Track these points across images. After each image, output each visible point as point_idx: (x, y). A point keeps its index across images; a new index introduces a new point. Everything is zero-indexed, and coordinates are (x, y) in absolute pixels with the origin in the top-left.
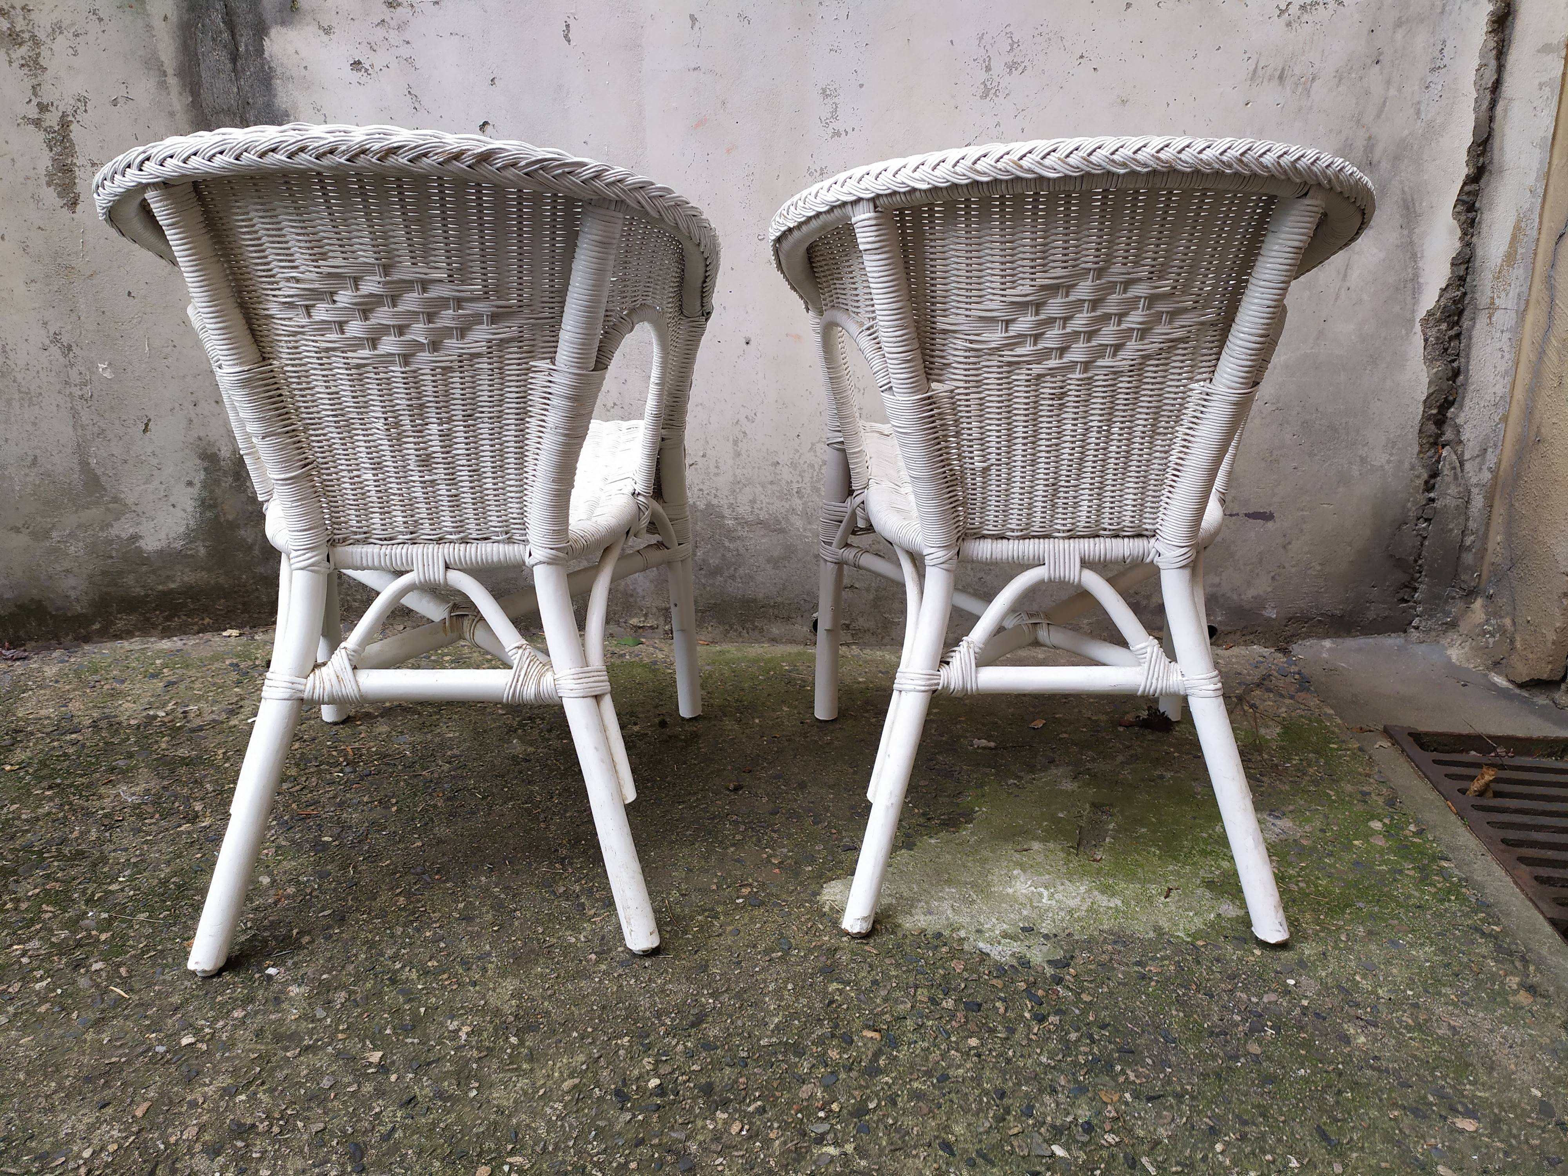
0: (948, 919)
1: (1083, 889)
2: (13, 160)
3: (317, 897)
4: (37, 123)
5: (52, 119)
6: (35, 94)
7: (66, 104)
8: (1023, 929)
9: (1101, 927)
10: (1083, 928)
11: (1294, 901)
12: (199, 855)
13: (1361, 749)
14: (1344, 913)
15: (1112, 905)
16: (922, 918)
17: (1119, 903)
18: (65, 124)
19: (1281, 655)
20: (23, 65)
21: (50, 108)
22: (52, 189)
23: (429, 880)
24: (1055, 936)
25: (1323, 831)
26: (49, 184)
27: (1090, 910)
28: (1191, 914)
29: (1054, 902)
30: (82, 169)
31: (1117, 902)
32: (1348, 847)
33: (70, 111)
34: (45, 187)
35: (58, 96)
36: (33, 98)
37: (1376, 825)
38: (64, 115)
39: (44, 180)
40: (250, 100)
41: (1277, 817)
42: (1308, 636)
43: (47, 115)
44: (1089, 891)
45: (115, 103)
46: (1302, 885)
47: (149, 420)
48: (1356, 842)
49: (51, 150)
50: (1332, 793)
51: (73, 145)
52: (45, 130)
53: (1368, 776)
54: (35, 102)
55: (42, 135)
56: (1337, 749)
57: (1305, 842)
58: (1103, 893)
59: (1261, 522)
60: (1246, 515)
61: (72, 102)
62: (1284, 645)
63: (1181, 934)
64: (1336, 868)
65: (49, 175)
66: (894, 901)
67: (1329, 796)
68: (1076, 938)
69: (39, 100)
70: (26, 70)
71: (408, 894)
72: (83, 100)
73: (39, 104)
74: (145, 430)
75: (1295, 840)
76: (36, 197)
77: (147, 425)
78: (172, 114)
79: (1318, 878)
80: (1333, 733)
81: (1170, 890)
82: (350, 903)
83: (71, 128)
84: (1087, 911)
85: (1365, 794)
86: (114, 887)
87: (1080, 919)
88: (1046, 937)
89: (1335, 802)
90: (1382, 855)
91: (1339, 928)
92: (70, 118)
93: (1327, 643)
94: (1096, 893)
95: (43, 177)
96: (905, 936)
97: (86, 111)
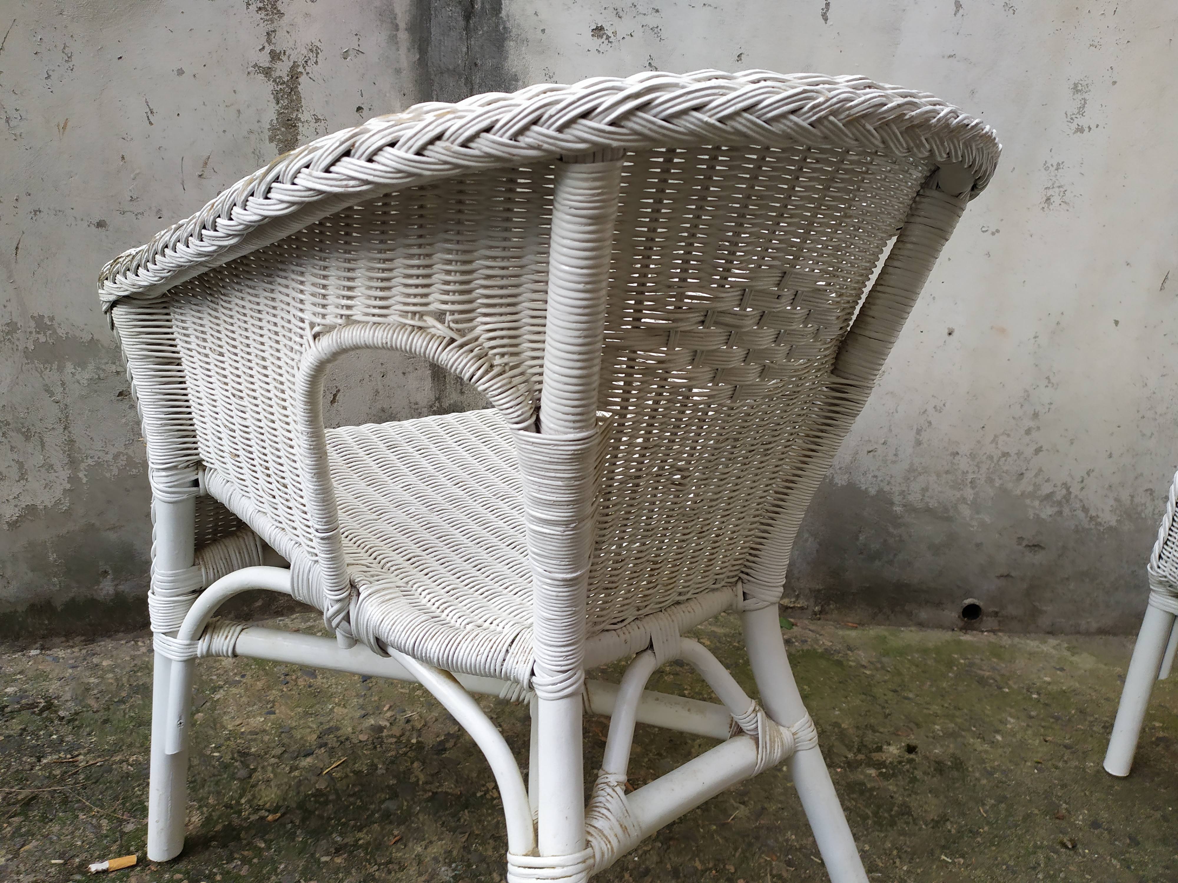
2: (239, 111)
4: (267, 72)
5: (282, 69)
6: (269, 41)
7: (298, 54)
18: (294, 75)
20: (260, 9)
21: (282, 57)
22: (273, 145)
26: (271, 140)
30: (306, 124)
33: (301, 61)
34: (267, 141)
35: (291, 44)
36: (266, 45)
38: (295, 65)
39: (267, 134)
40: (479, 62)
43: (278, 65)
45: (345, 57)
47: (338, 391)
49: (278, 103)
51: (299, 99)
52: (274, 81)
54: (268, 49)
55: (270, 86)
61: (305, 52)
65: (273, 129)
69: (272, 47)
70: (263, 14)
72: (315, 50)
73: (272, 52)
74: (333, 402)
76: (257, 152)
77: (335, 396)
78: (398, 71)
83: (300, 80)
92: (300, 69)
95: (266, 131)
97: (316, 63)
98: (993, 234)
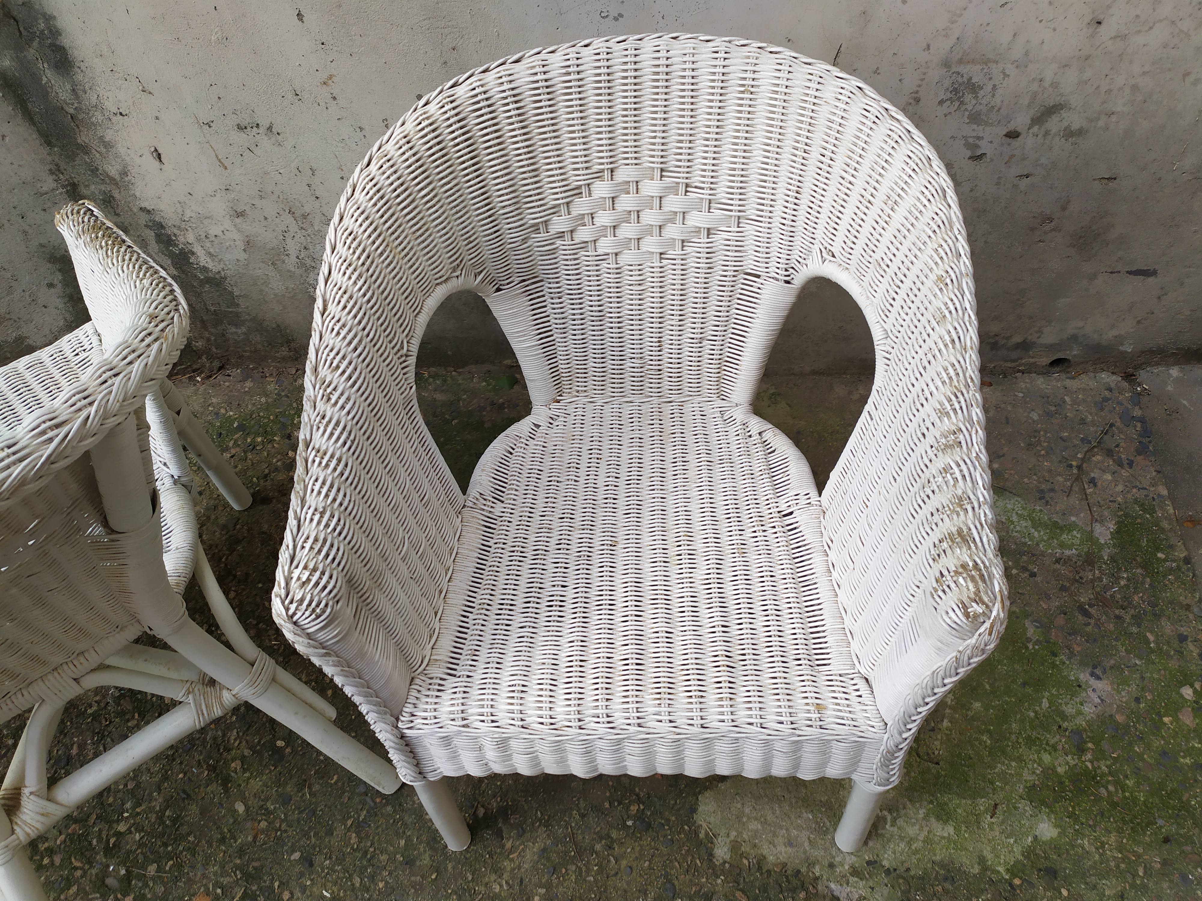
0: (805, 852)
1: (922, 813)
3: (286, 831)
8: (869, 863)
9: (934, 858)
10: (919, 860)
11: (1102, 814)
12: (181, 776)
13: (1187, 561)
14: (1144, 834)
15: (946, 835)
16: (783, 849)
17: (951, 830)
19: (1125, 384)
23: (372, 804)
24: (895, 870)
25: (1137, 700)
27: (928, 841)
28: (1012, 841)
29: (896, 829)
31: (950, 830)
32: (1158, 726)
37: (1187, 692)
41: (1098, 678)
42: (1158, 364)
44: (926, 817)
46: (1111, 788)
48: (1166, 720)
50: (1151, 637)
53: (1188, 607)
56: (1165, 560)
57: (1120, 718)
58: (938, 818)
59: (1142, 277)
60: (1127, 272)
62: (1130, 370)
63: (1001, 869)
64: (1143, 760)
66: (760, 827)
67: (1148, 642)
68: (912, 873)
71: (359, 827)
75: (1111, 716)
79: (1126, 777)
80: (1162, 530)
81: (996, 805)
82: (313, 840)
84: (924, 842)
85: (1183, 638)
86: (122, 827)
87: (916, 852)
88: (888, 872)
89: (1152, 651)
90: (1188, 741)
91: (1139, 856)
93: (1175, 372)
94: (933, 820)
96: (769, 872)
98: (616, 19)
